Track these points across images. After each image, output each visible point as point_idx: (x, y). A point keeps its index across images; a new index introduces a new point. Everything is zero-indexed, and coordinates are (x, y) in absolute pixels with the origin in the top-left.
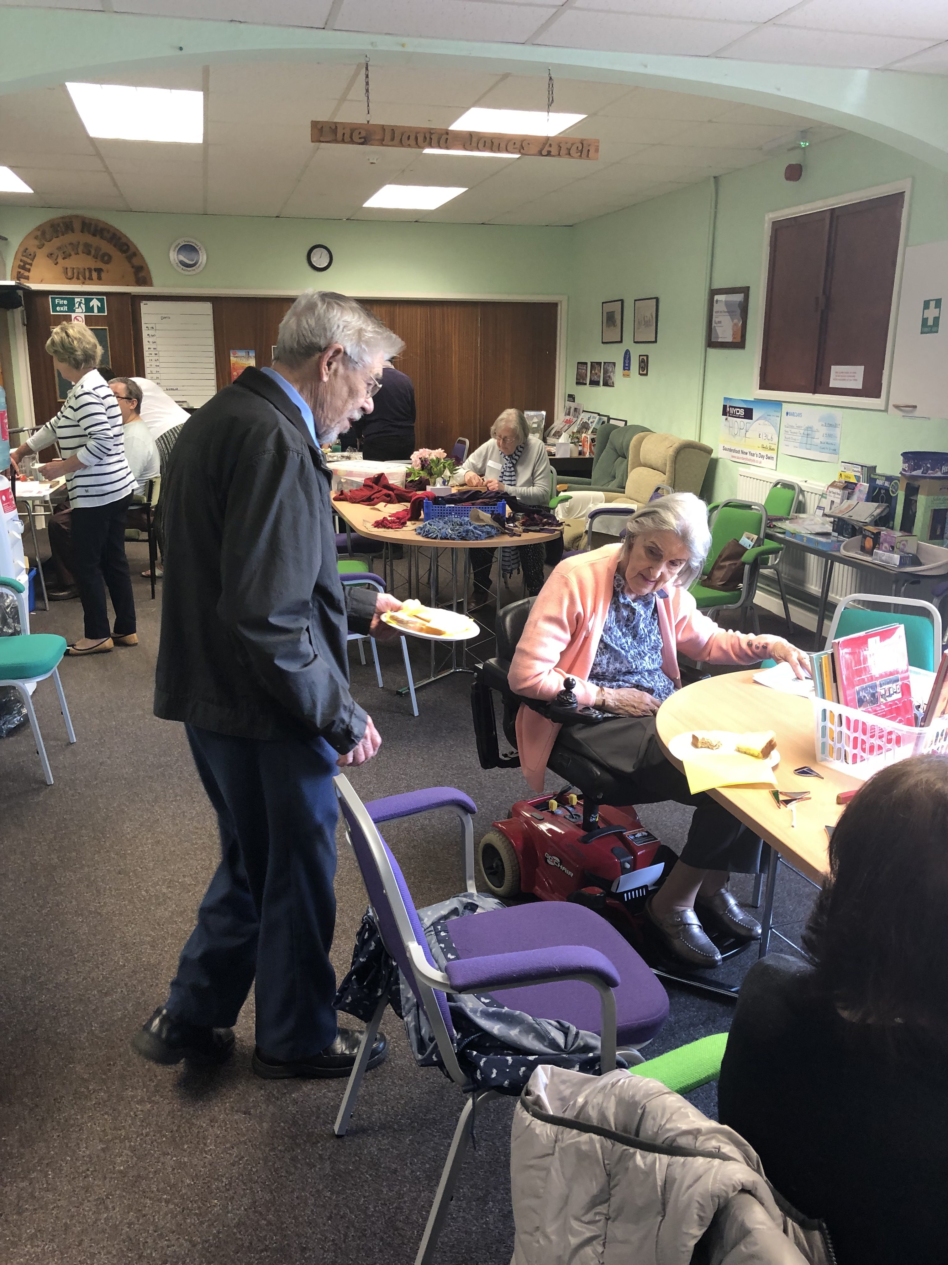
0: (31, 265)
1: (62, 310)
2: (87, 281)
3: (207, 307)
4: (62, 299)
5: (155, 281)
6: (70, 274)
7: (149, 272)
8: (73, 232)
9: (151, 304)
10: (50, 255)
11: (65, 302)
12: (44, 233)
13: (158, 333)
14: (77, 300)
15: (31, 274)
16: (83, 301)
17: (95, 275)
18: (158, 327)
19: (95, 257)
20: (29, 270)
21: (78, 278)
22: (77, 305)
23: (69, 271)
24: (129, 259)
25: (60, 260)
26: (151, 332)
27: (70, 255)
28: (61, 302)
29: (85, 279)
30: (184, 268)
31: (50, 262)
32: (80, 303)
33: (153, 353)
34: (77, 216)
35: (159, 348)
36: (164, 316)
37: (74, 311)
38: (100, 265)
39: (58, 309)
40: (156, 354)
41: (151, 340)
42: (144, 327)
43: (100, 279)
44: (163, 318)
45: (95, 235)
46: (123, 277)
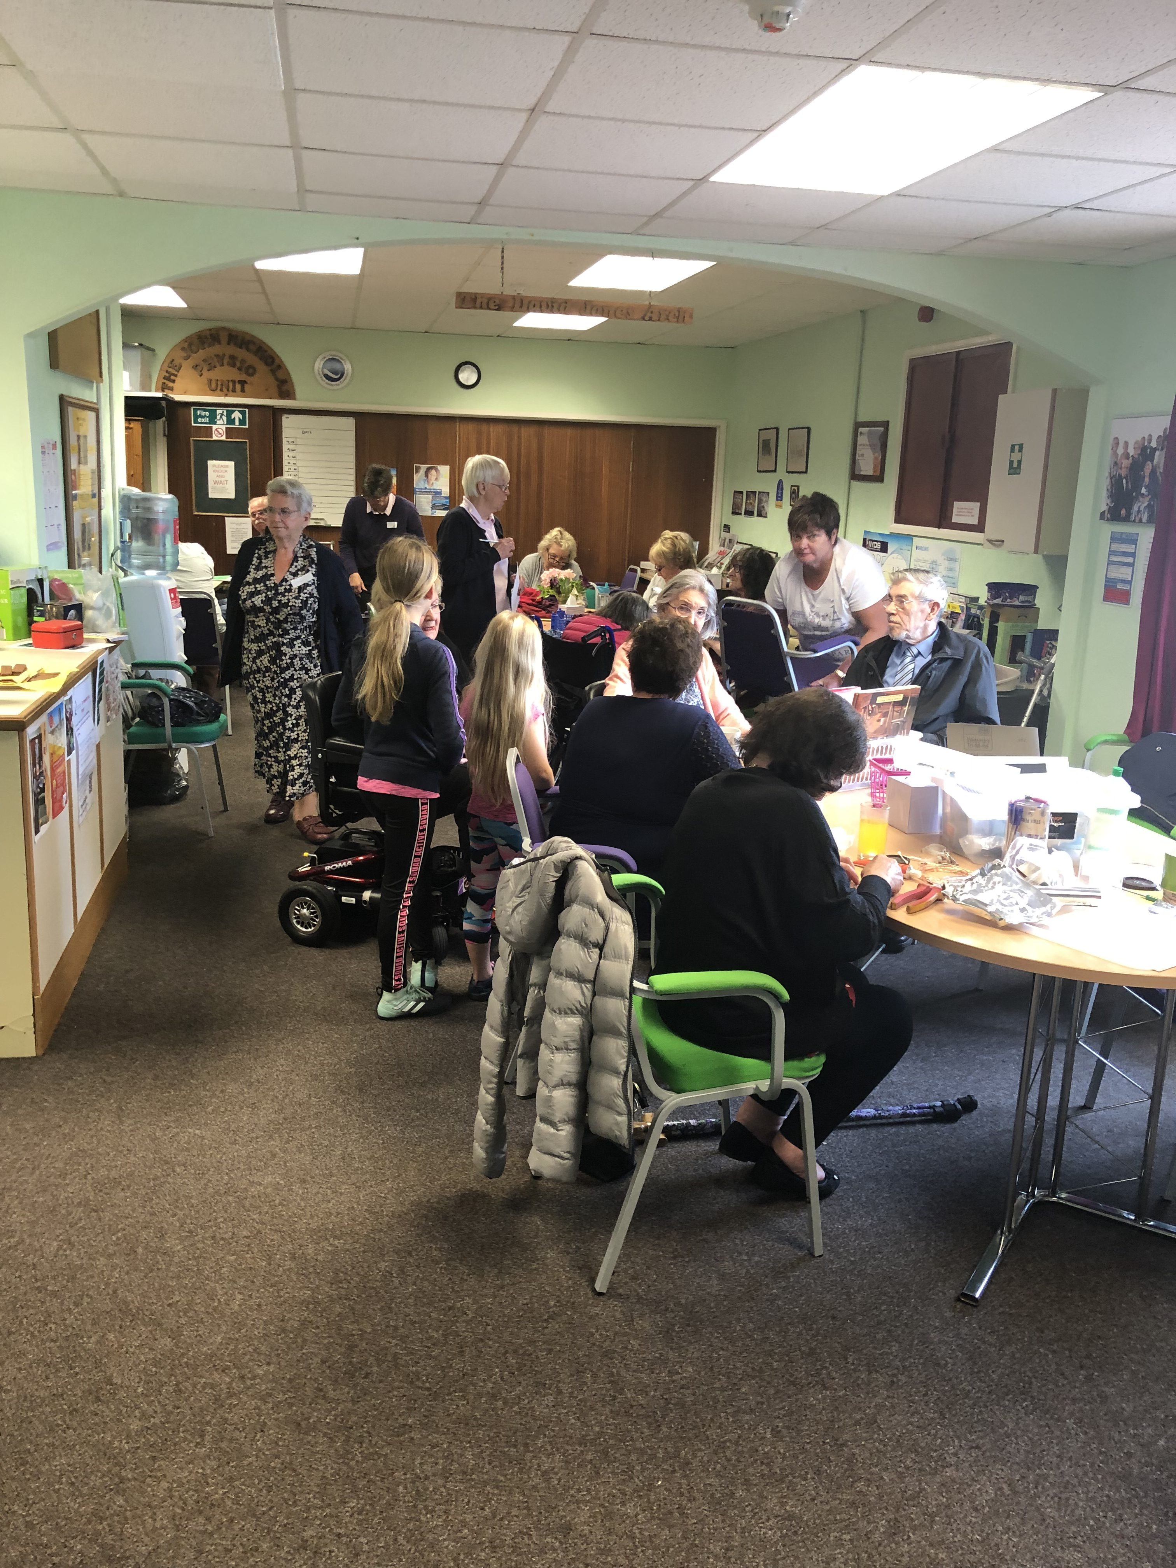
0: (176, 376)
1: (203, 422)
2: (231, 393)
3: (351, 422)
4: (205, 410)
5: (298, 393)
6: (213, 386)
7: (292, 385)
8: (219, 344)
9: (293, 417)
10: (195, 367)
11: (207, 414)
12: (190, 345)
13: (299, 448)
14: (219, 412)
15: (175, 386)
16: (225, 413)
17: (238, 387)
18: (299, 441)
19: (239, 369)
20: (174, 381)
21: (221, 390)
22: (218, 417)
23: (213, 382)
24: (273, 372)
25: (205, 372)
26: (291, 447)
27: (215, 367)
28: (203, 414)
29: (228, 390)
30: (329, 383)
31: (196, 374)
32: (222, 415)
33: (292, 468)
34: (224, 329)
35: (299, 463)
36: (305, 430)
37: (215, 423)
38: (243, 377)
39: (199, 420)
40: (295, 469)
41: (291, 454)
42: (284, 441)
43: (243, 391)
44: (304, 433)
45: (241, 348)
46: (267, 390)
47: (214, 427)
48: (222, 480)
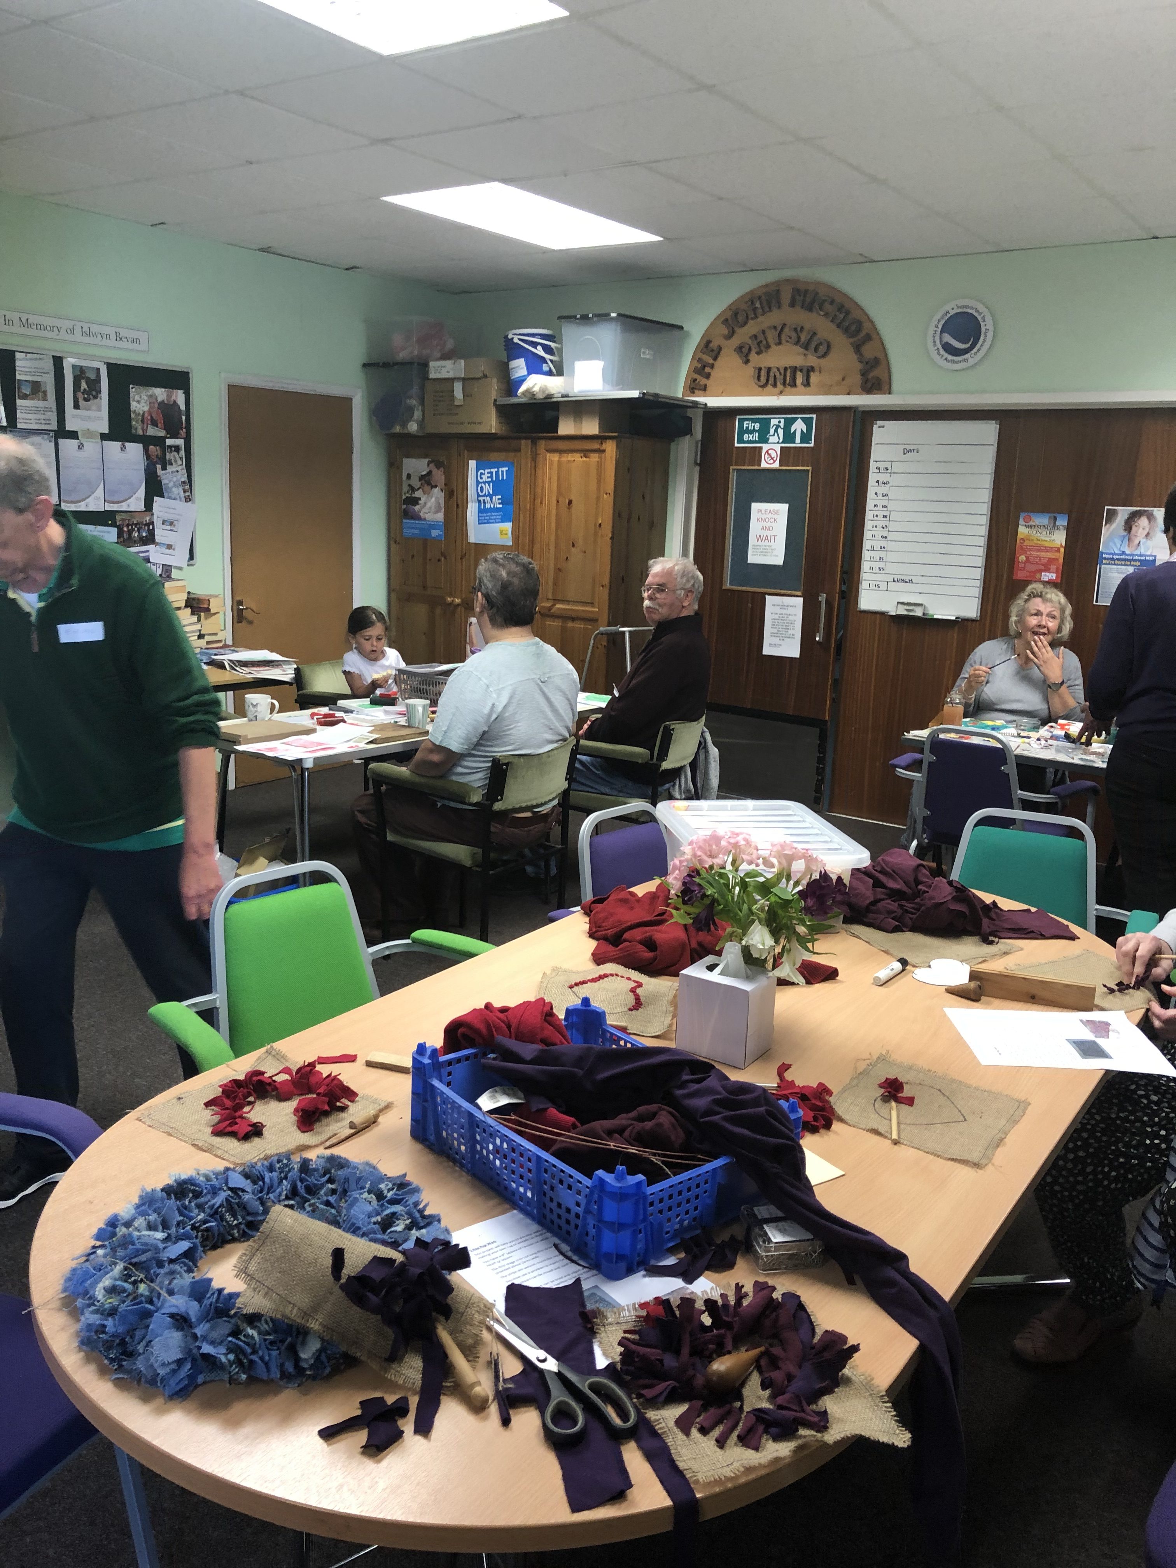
0: (712, 366)
1: (751, 439)
2: (788, 388)
3: (989, 431)
4: (754, 421)
5: (895, 386)
6: (763, 379)
7: (888, 368)
8: (779, 307)
9: (891, 426)
10: (739, 349)
11: (757, 426)
12: (736, 314)
13: (894, 480)
14: (774, 422)
15: (709, 383)
16: (782, 425)
17: (800, 379)
18: (896, 467)
19: (806, 347)
20: (708, 376)
21: (775, 385)
22: (772, 431)
23: (763, 373)
24: (858, 347)
25: (753, 356)
26: (883, 478)
27: (768, 347)
28: (751, 427)
29: (784, 384)
30: (950, 357)
31: (740, 361)
32: (778, 426)
33: (881, 514)
34: (787, 281)
35: (892, 506)
36: (908, 447)
37: (766, 441)
38: (812, 360)
39: (746, 437)
40: (885, 517)
41: (882, 490)
42: (873, 466)
43: (807, 384)
44: (906, 451)
45: (810, 310)
46: (843, 379)
47: (765, 447)
48: (769, 533)
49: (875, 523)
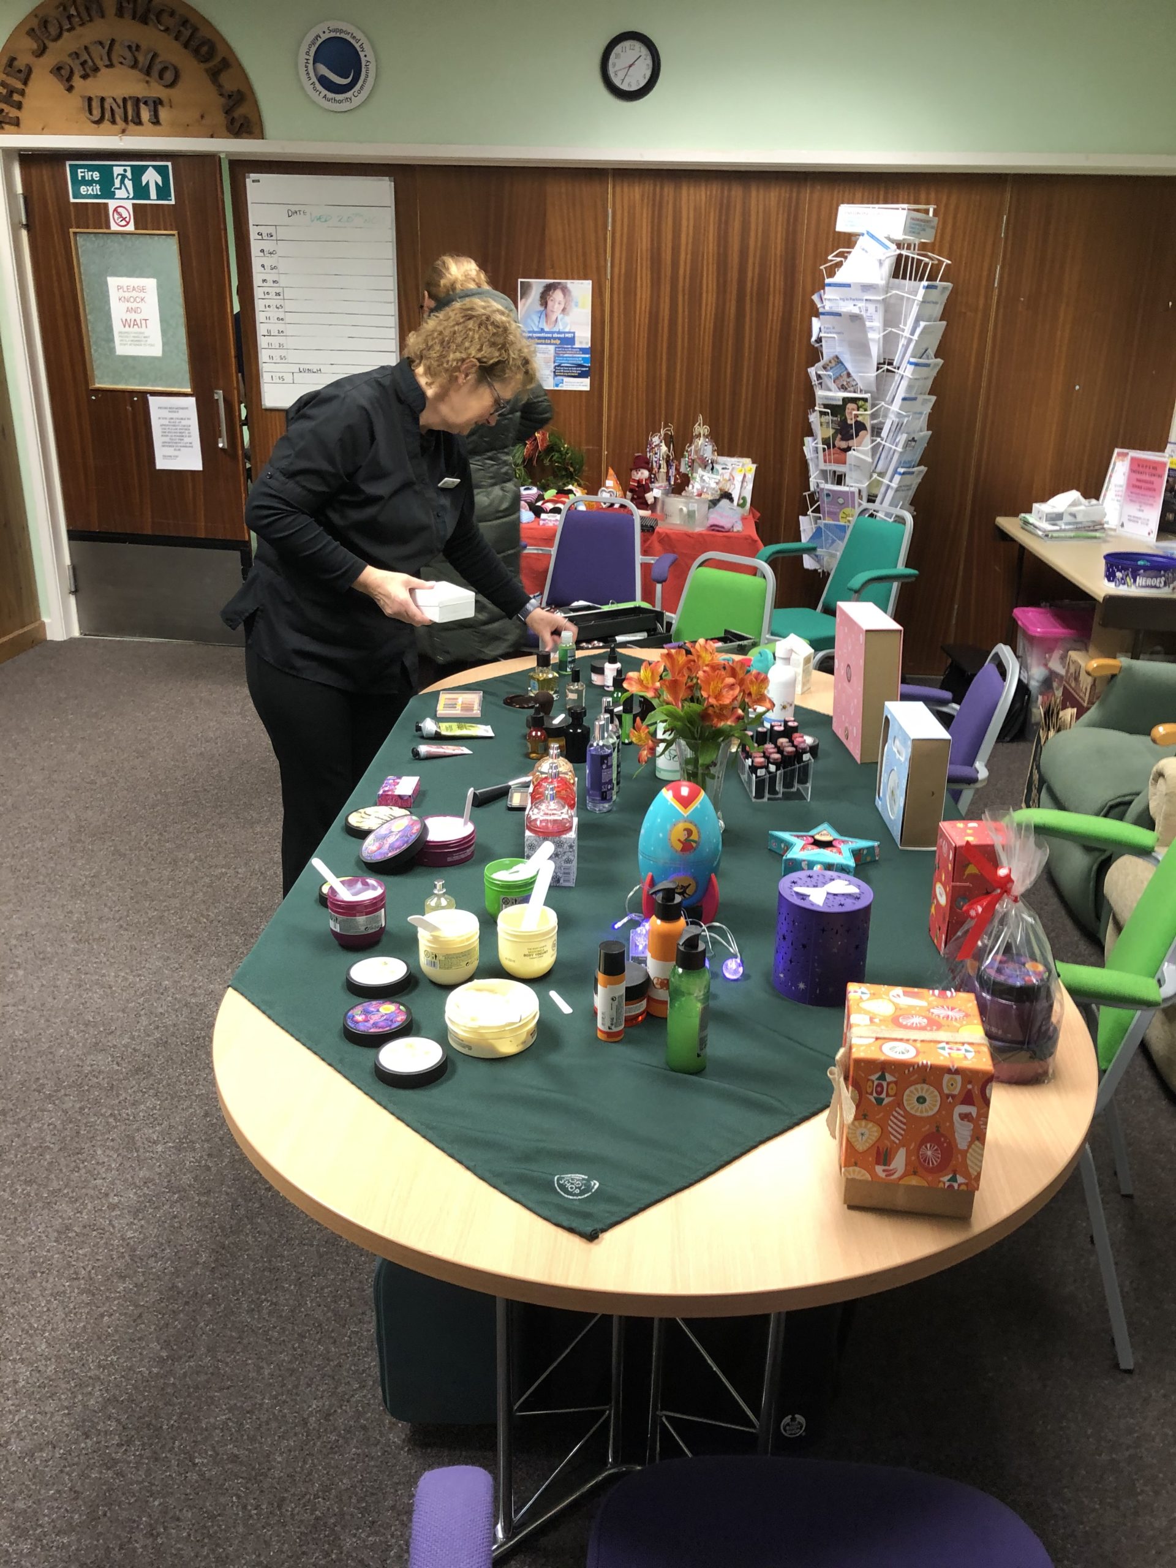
0: (22, 93)
1: (89, 194)
2: (132, 126)
3: (383, 189)
4: (91, 168)
5: (270, 124)
6: (97, 113)
7: (256, 104)
8: (103, 16)
9: (267, 179)
10: (57, 70)
11: (96, 175)
12: (44, 23)
13: (282, 248)
14: (117, 171)
16: (129, 174)
17: (145, 115)
18: (282, 233)
19: (147, 72)
20: (19, 106)
21: (113, 122)
22: (117, 183)
23: (96, 104)
24: (214, 75)
25: (77, 81)
26: (268, 245)
27: (96, 69)
28: (88, 176)
29: (126, 120)
30: (330, 95)
31: (59, 87)
32: (124, 177)
33: (273, 291)
35: (283, 281)
36: (294, 208)
37: (112, 196)
38: (156, 90)
39: (83, 189)
40: (278, 294)
41: (268, 261)
42: (253, 231)
43: (156, 121)
44: (291, 214)
45: (144, 21)
46: (202, 117)
47: (112, 204)
48: (138, 317)
49: (267, 302)
